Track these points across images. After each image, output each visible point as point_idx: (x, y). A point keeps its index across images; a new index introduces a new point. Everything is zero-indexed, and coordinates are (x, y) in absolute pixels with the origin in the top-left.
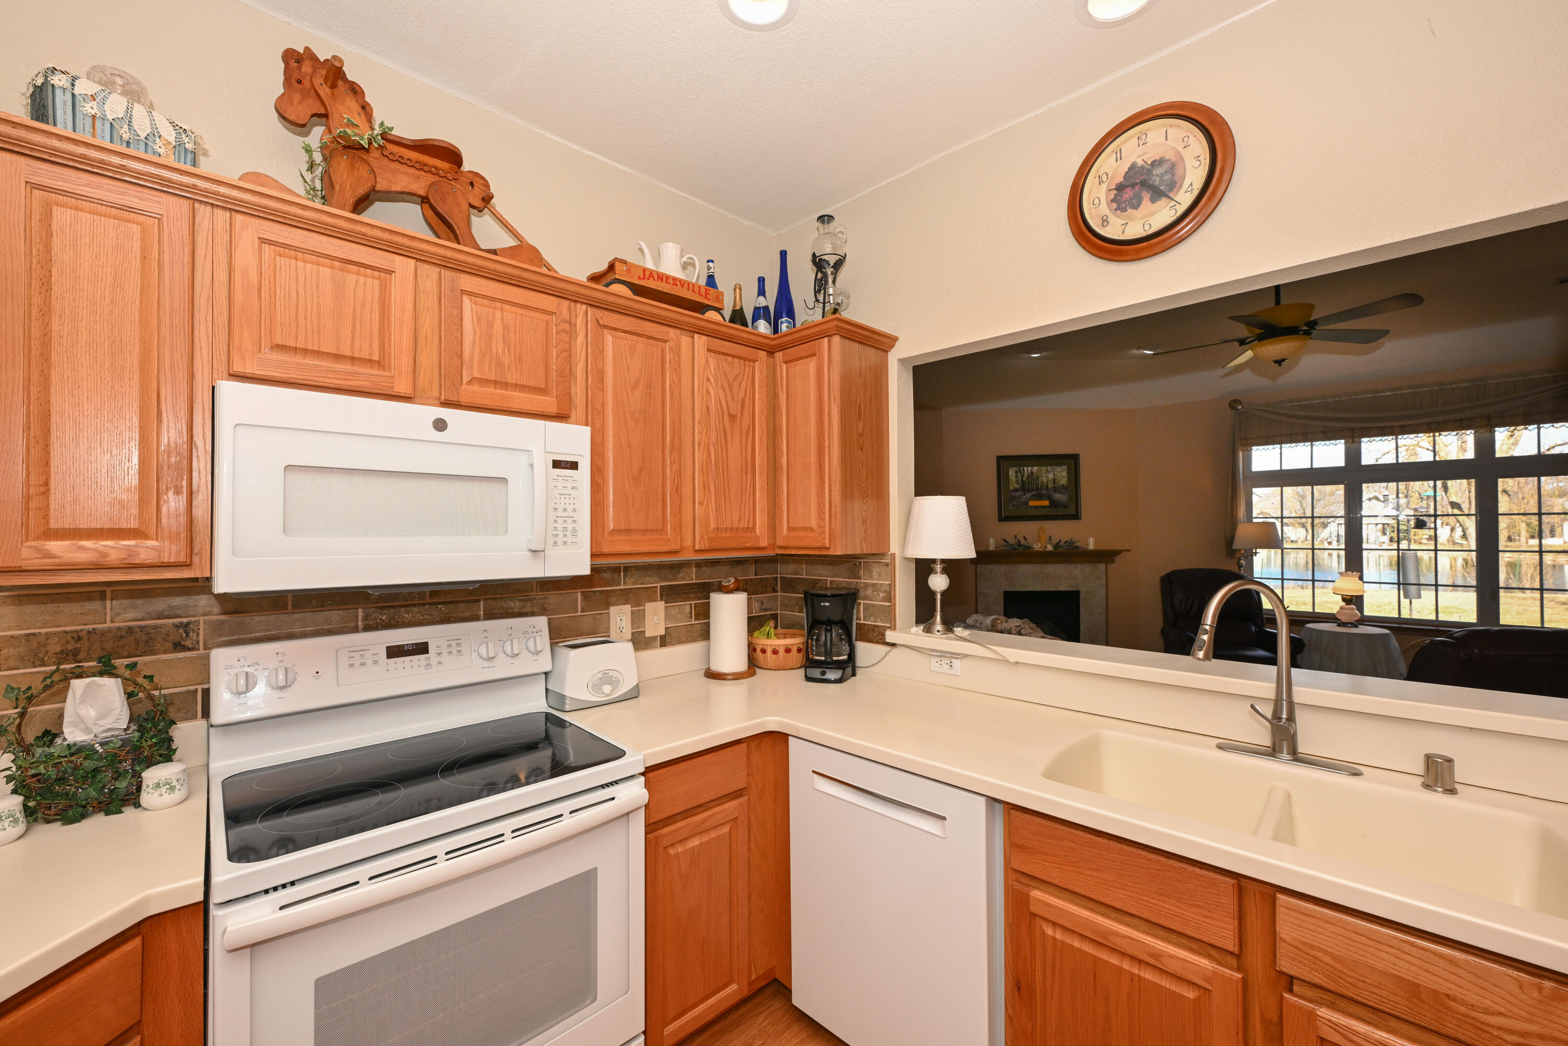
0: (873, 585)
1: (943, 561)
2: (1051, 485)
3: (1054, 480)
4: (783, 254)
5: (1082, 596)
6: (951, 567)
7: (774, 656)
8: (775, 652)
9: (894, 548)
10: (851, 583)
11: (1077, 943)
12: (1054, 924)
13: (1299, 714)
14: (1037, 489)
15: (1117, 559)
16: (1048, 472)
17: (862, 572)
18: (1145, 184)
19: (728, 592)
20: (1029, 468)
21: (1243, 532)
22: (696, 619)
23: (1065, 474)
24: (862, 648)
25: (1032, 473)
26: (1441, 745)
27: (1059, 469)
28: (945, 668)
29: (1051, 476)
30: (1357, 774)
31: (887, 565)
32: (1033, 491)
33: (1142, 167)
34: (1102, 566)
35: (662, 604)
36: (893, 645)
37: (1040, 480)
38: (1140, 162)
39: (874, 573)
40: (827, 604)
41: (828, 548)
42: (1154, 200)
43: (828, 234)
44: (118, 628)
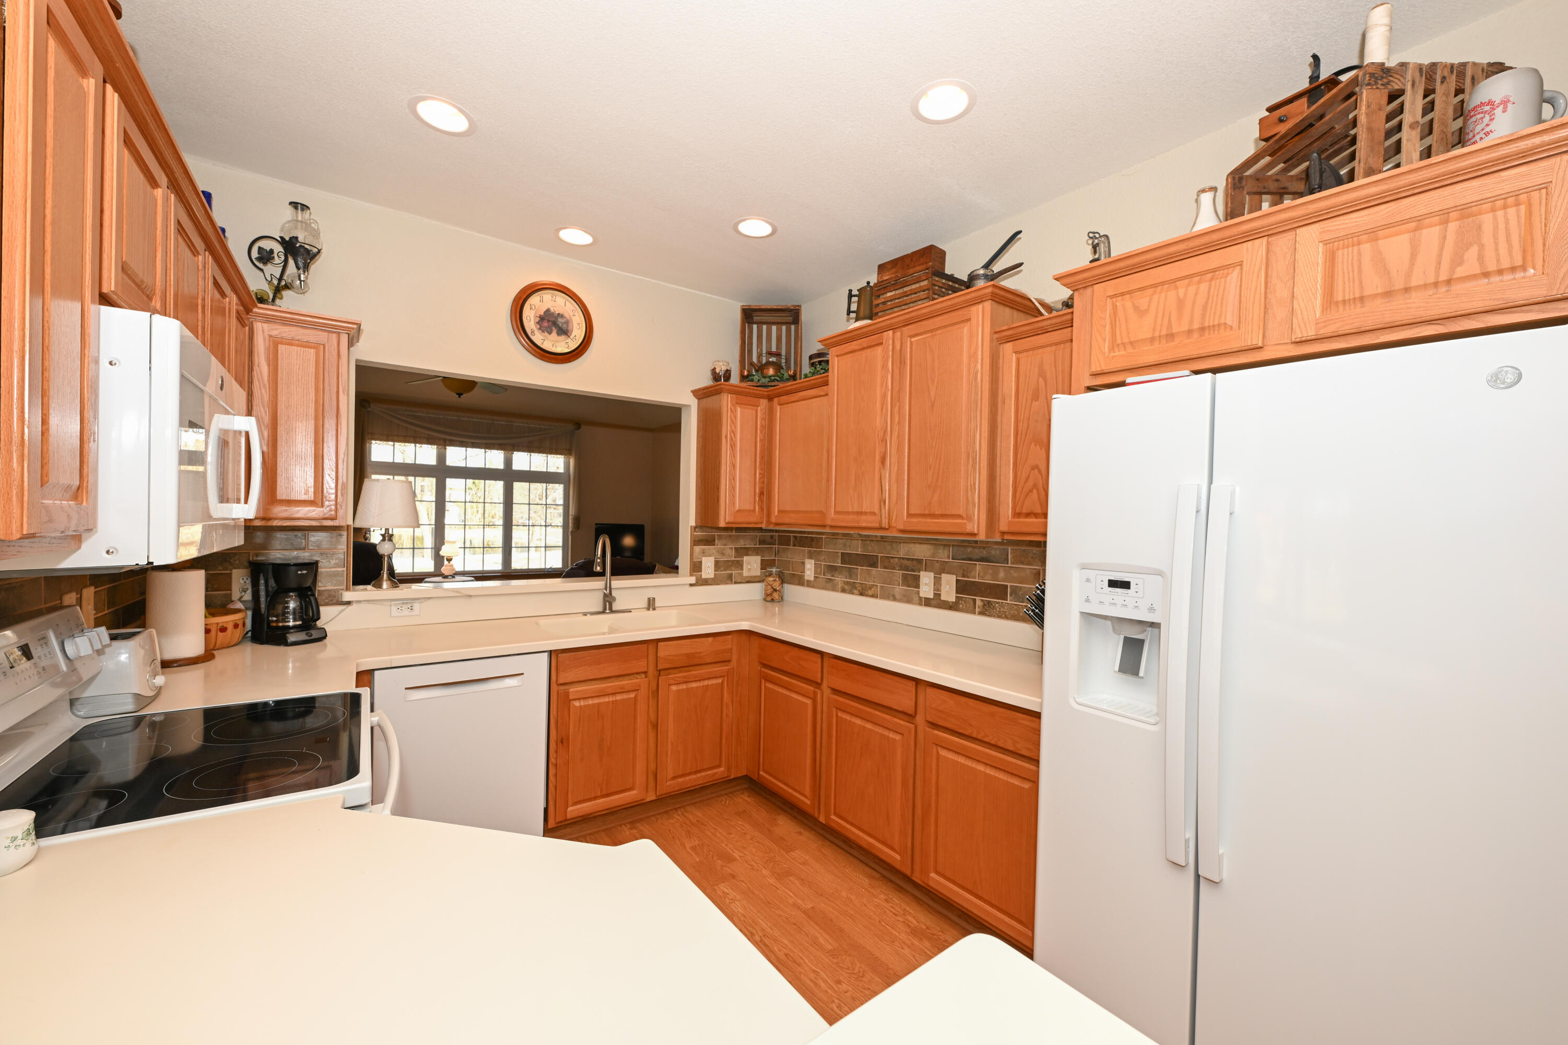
0: (325, 554)
7: (220, 634)
8: (224, 630)
9: (349, 520)
11: (590, 702)
12: (580, 699)
18: (555, 323)
24: (324, 610)
26: (651, 594)
28: (406, 612)
30: (630, 612)
33: (553, 314)
35: (91, 591)
36: (349, 603)
38: (552, 310)
40: (305, 572)
41: (332, 519)
42: (559, 334)
43: (302, 222)
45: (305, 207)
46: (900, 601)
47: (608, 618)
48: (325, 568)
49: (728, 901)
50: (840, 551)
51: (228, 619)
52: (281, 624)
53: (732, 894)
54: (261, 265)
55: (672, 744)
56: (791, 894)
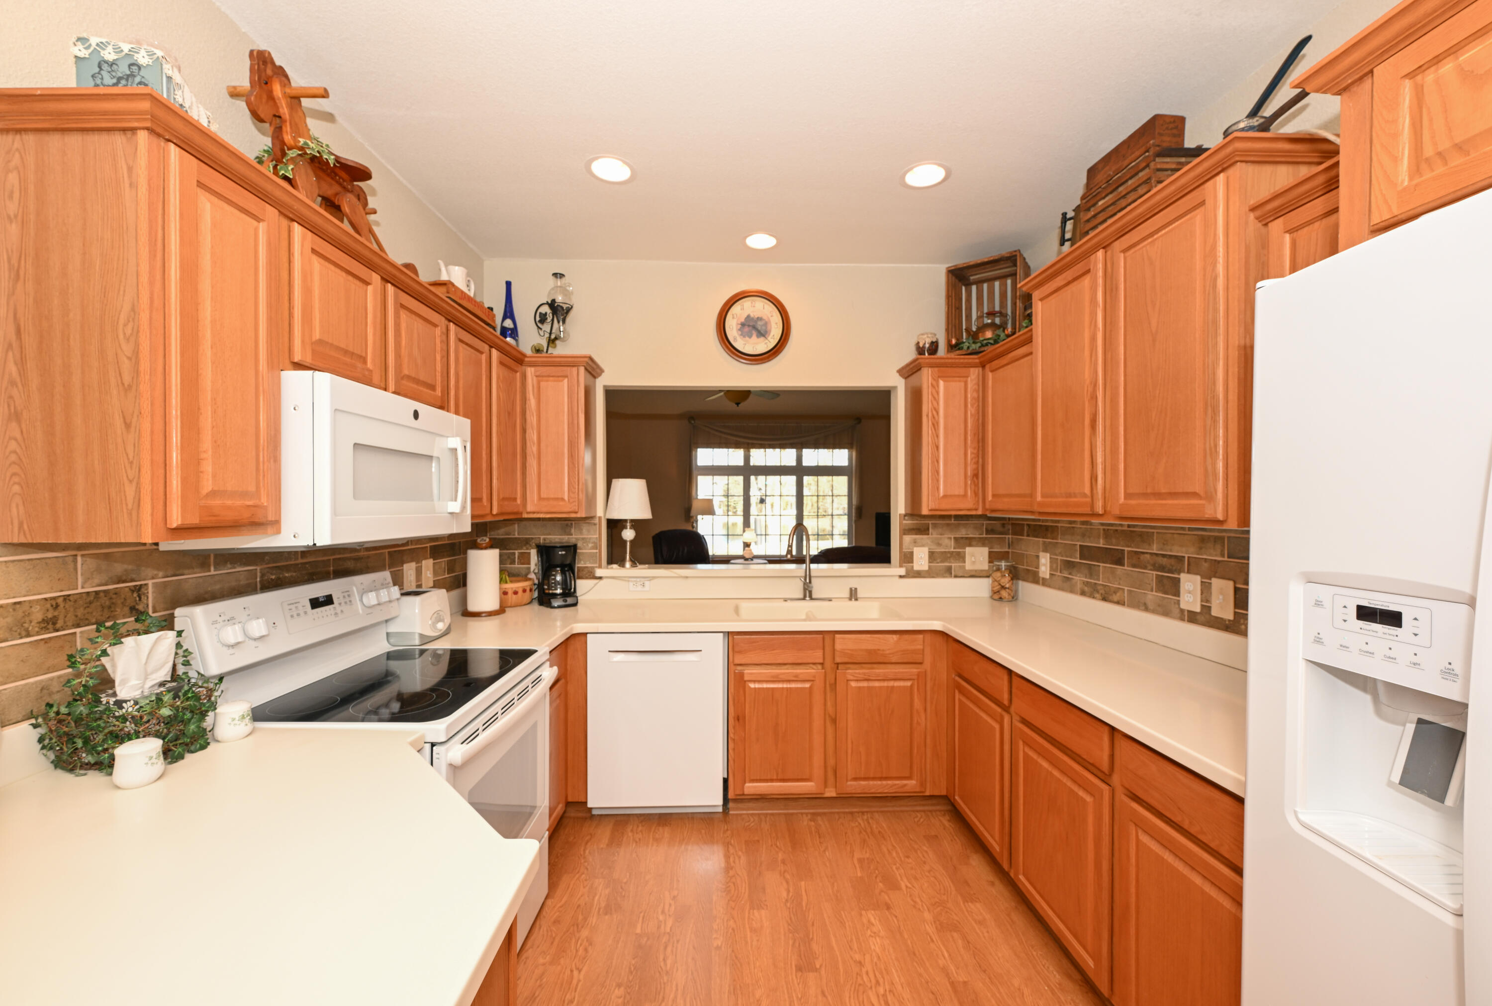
0: (583, 539)
1: (632, 521)
4: (509, 284)
6: (637, 524)
7: (514, 596)
8: (516, 593)
9: (600, 512)
10: (563, 539)
11: (765, 686)
12: (754, 681)
13: (813, 580)
17: (573, 531)
18: (754, 327)
19: (482, 549)
21: (695, 506)
22: (448, 574)
24: (579, 582)
26: (854, 583)
28: (640, 588)
30: (830, 600)
31: (595, 524)
33: (753, 319)
35: (431, 561)
36: (600, 578)
38: (752, 315)
39: (584, 531)
40: (564, 553)
41: (576, 513)
42: (758, 337)
43: (560, 287)
44: (88, 593)
45: (562, 276)
46: (1154, 612)
47: (808, 604)
48: (584, 550)
49: (869, 932)
50: (1079, 543)
51: (519, 585)
52: (551, 592)
53: (878, 926)
54: (539, 325)
55: (852, 742)
56: (946, 954)
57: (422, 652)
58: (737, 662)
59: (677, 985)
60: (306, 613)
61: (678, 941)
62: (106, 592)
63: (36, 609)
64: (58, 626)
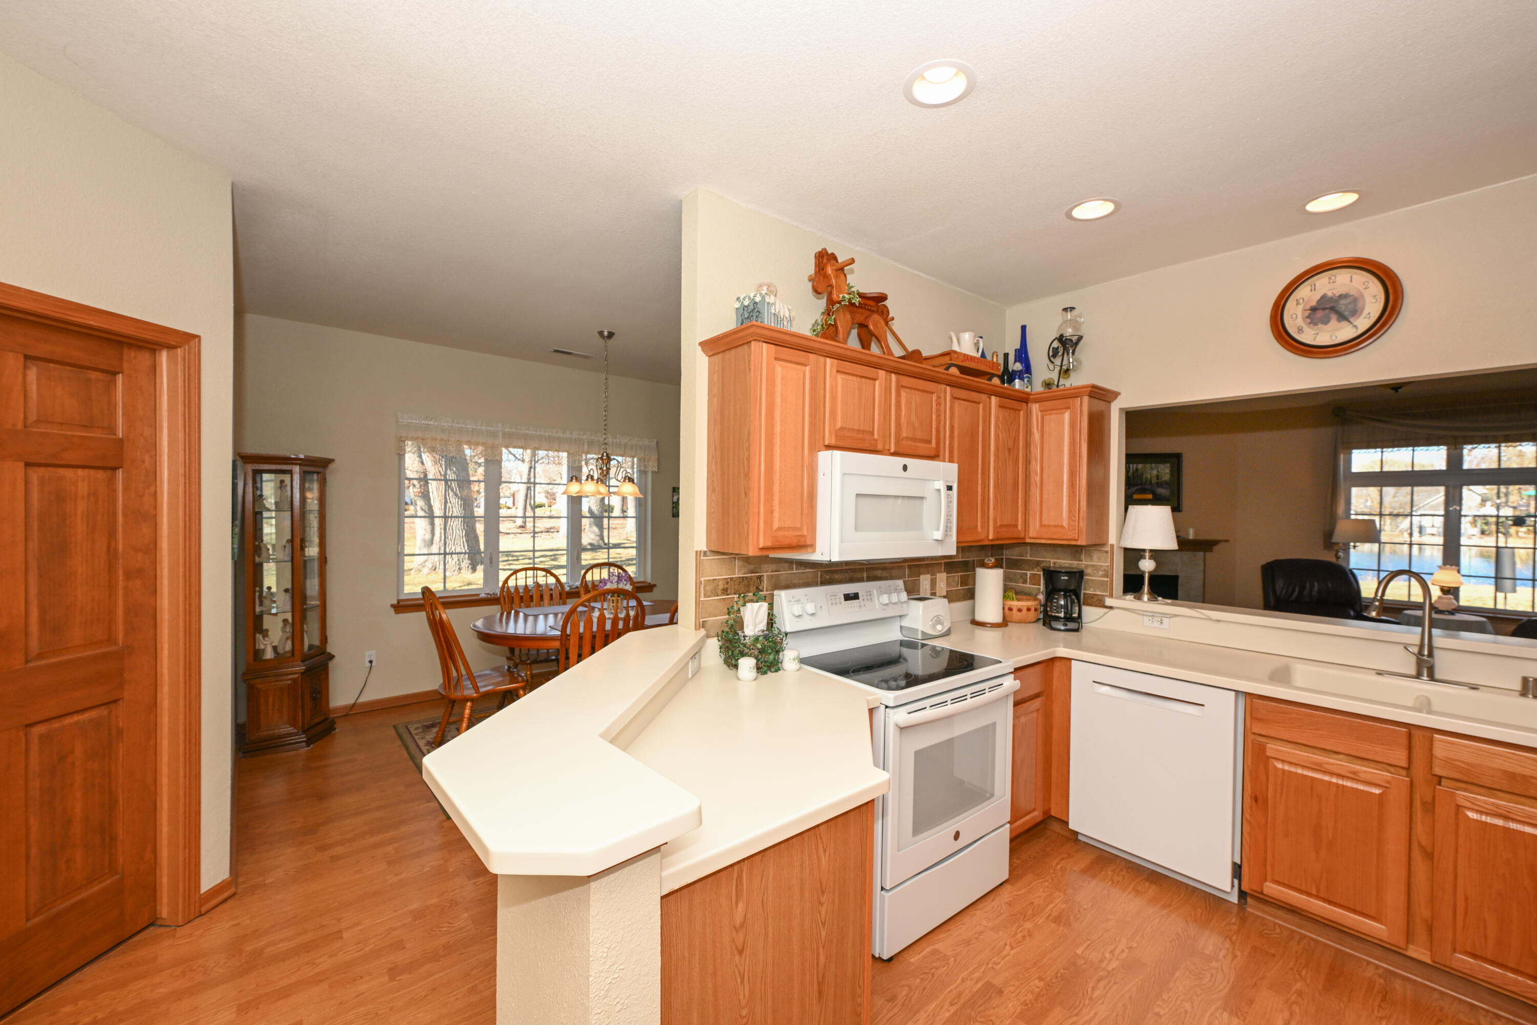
0: (1093, 566)
1: (1151, 551)
2: (1154, 481)
3: (1158, 476)
4: (1024, 328)
5: (1180, 580)
6: (1156, 554)
7: (1019, 613)
8: (1020, 610)
9: (1112, 539)
10: (1072, 564)
11: (1300, 771)
12: (1283, 761)
13: (1436, 653)
14: (1141, 484)
15: (1216, 548)
16: (1152, 469)
17: (1083, 557)
18: (1333, 309)
19: (988, 568)
20: (1135, 465)
21: (1341, 527)
22: (961, 586)
23: (1168, 471)
24: (1086, 609)
25: (1137, 469)
26: (1531, 671)
27: (1162, 466)
28: (1157, 624)
29: (1155, 472)
30: (1477, 688)
31: (1107, 552)
32: (1137, 485)
33: (1331, 298)
34: (1201, 554)
35: (944, 575)
36: (1111, 608)
37: (1144, 476)
38: (1330, 294)
39: (1094, 558)
40: (1066, 578)
41: (1076, 540)
43: (1070, 320)
44: (739, 577)
45: (1071, 309)
48: (1091, 577)
51: (1023, 604)
52: (1053, 614)
54: (1052, 359)
57: (923, 645)
58: (1256, 730)
59: (1096, 1014)
60: (840, 603)
61: (1115, 983)
62: (747, 577)
63: (721, 583)
64: (728, 592)
